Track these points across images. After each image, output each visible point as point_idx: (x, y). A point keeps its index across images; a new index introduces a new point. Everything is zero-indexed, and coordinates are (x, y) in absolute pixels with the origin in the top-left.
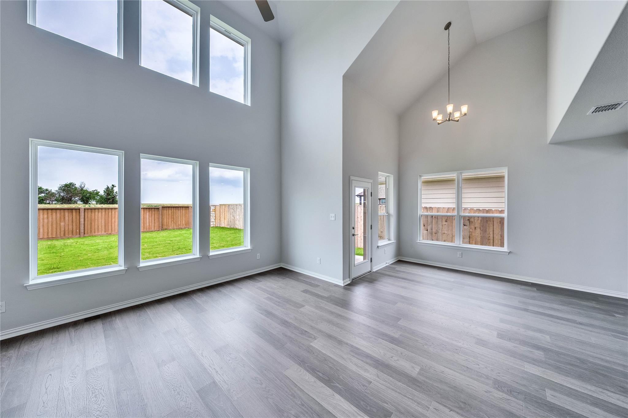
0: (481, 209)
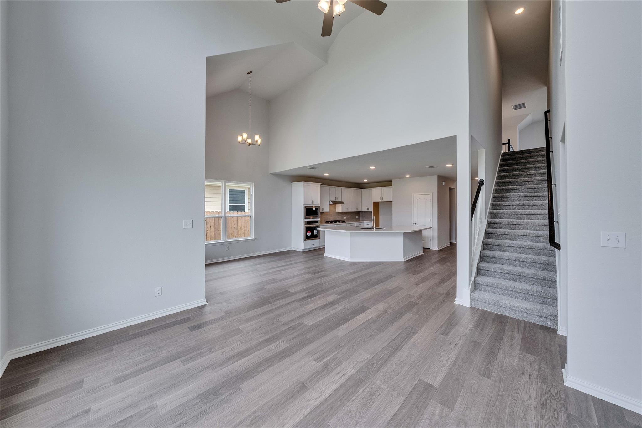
0: (214, 211)
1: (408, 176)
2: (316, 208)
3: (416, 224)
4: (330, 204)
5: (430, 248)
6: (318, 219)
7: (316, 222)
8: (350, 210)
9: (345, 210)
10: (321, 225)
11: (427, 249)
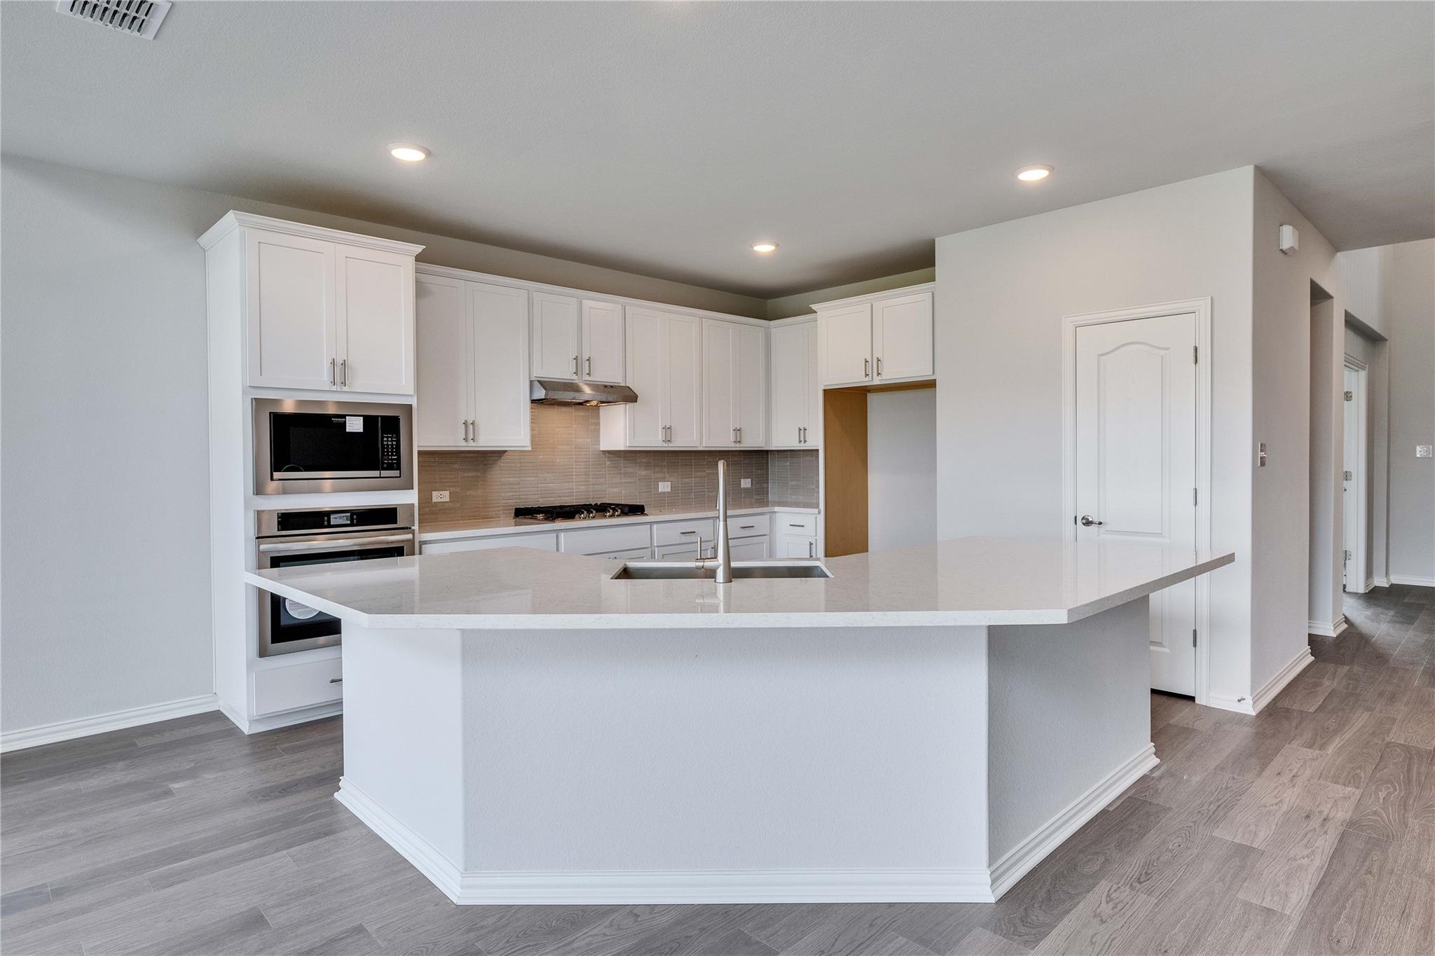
1: (1033, 175)
2: (369, 421)
3: (1088, 523)
4: (533, 401)
5: (1192, 694)
6: (406, 498)
7: (386, 516)
8: (687, 440)
9: (653, 440)
10: (427, 536)
11: (1172, 701)
